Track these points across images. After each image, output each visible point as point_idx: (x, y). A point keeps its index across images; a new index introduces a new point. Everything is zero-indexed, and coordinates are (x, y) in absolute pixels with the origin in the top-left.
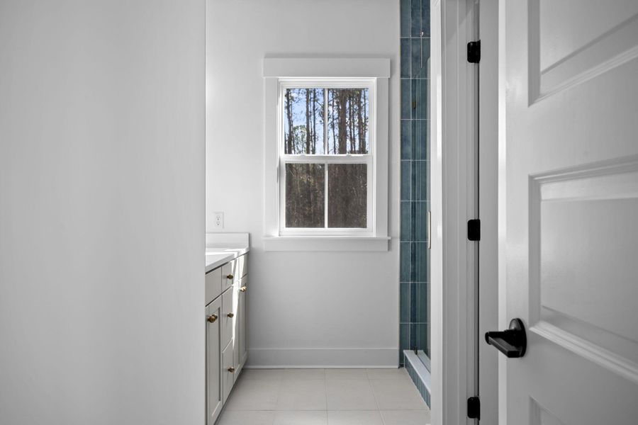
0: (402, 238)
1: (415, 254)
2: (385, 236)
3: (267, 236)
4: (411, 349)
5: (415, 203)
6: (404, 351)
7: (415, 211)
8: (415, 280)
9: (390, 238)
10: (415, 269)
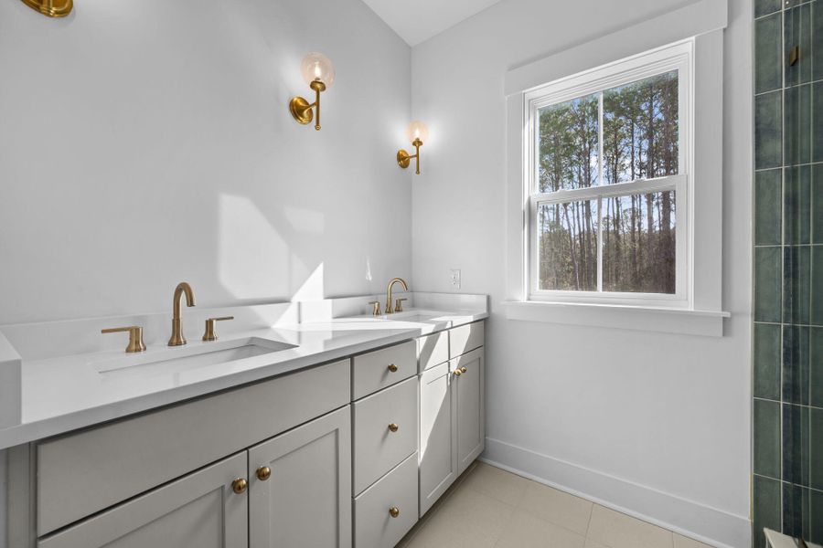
0: (758, 314)
1: (795, 349)
2: (717, 310)
3: (509, 300)
4: (785, 533)
5: (795, 249)
6: (766, 530)
7: (795, 265)
8: (795, 399)
9: (727, 314)
10: (795, 378)
